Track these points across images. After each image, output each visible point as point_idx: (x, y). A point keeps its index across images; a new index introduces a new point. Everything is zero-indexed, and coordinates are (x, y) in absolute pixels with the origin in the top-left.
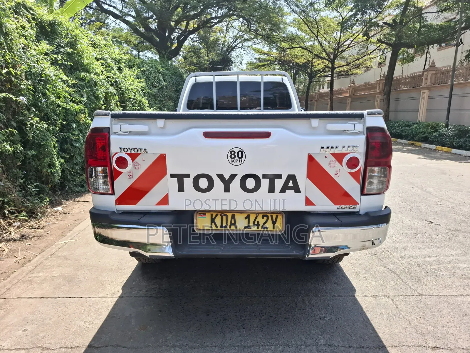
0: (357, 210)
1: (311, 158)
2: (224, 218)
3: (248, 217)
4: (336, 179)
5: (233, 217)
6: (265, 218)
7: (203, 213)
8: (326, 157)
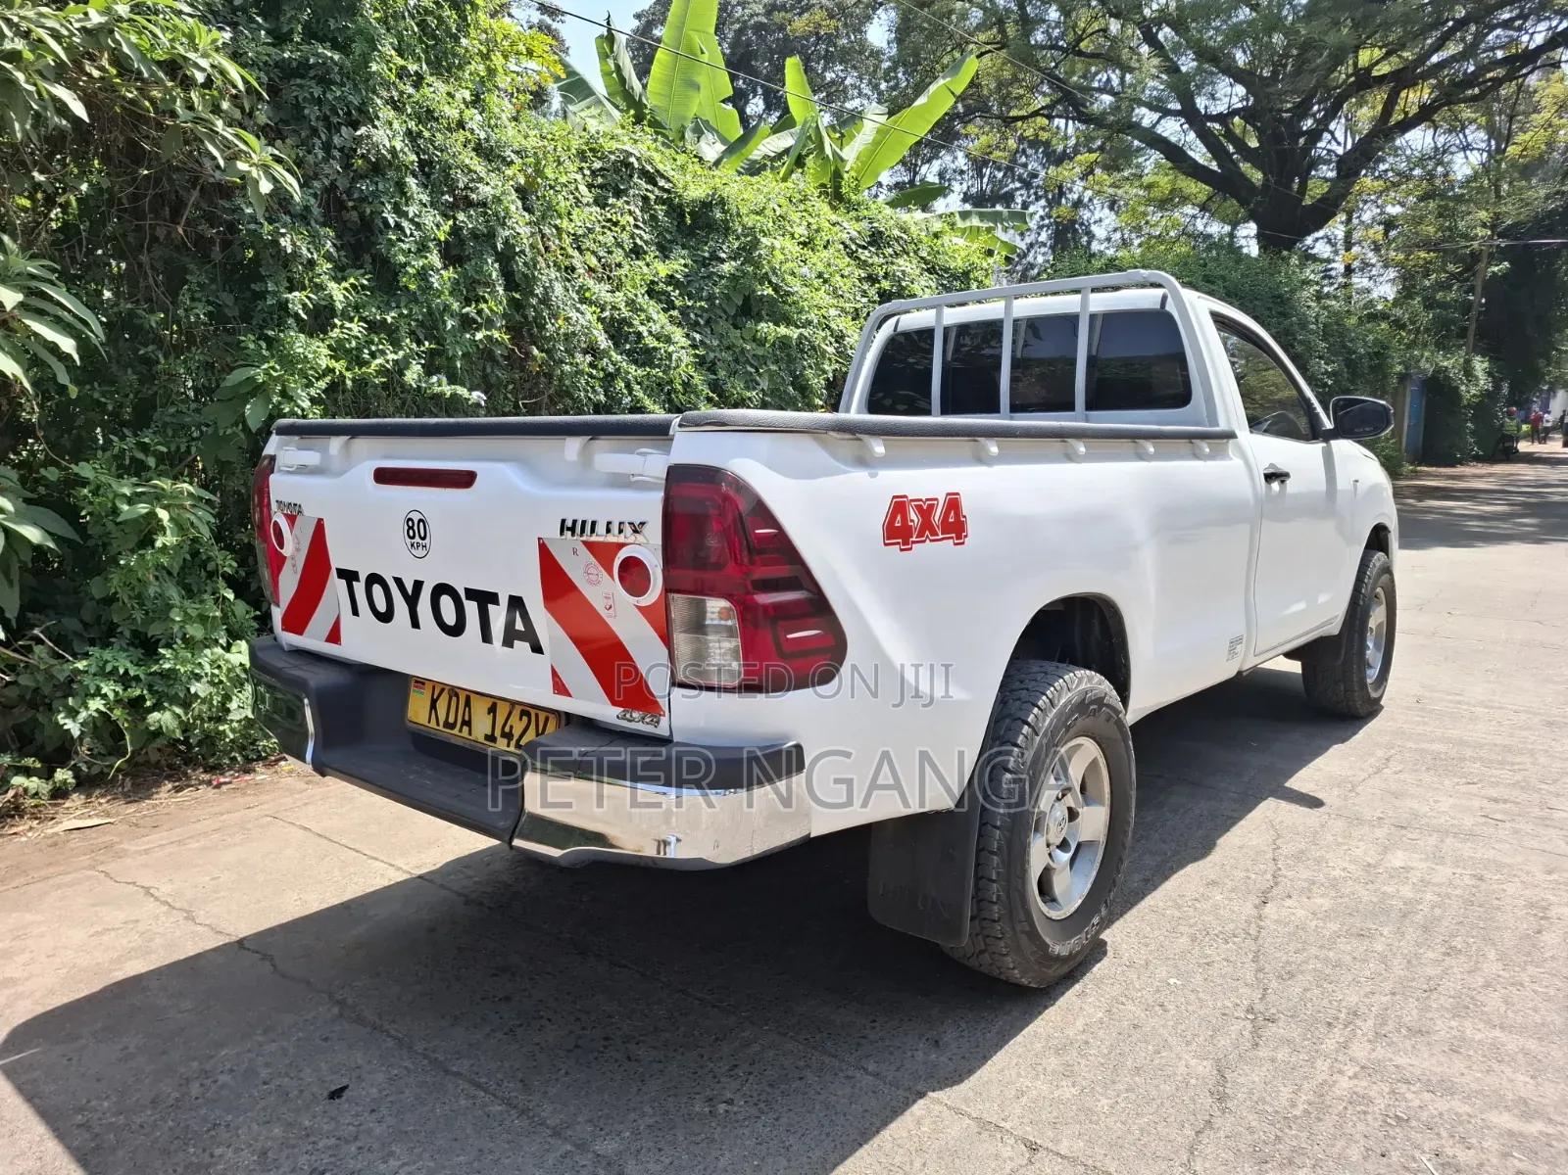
0: (662, 730)
1: (544, 550)
2: (454, 699)
3: (492, 710)
4: (607, 620)
5: (468, 703)
6: (525, 718)
7: (421, 682)
8: (575, 552)
